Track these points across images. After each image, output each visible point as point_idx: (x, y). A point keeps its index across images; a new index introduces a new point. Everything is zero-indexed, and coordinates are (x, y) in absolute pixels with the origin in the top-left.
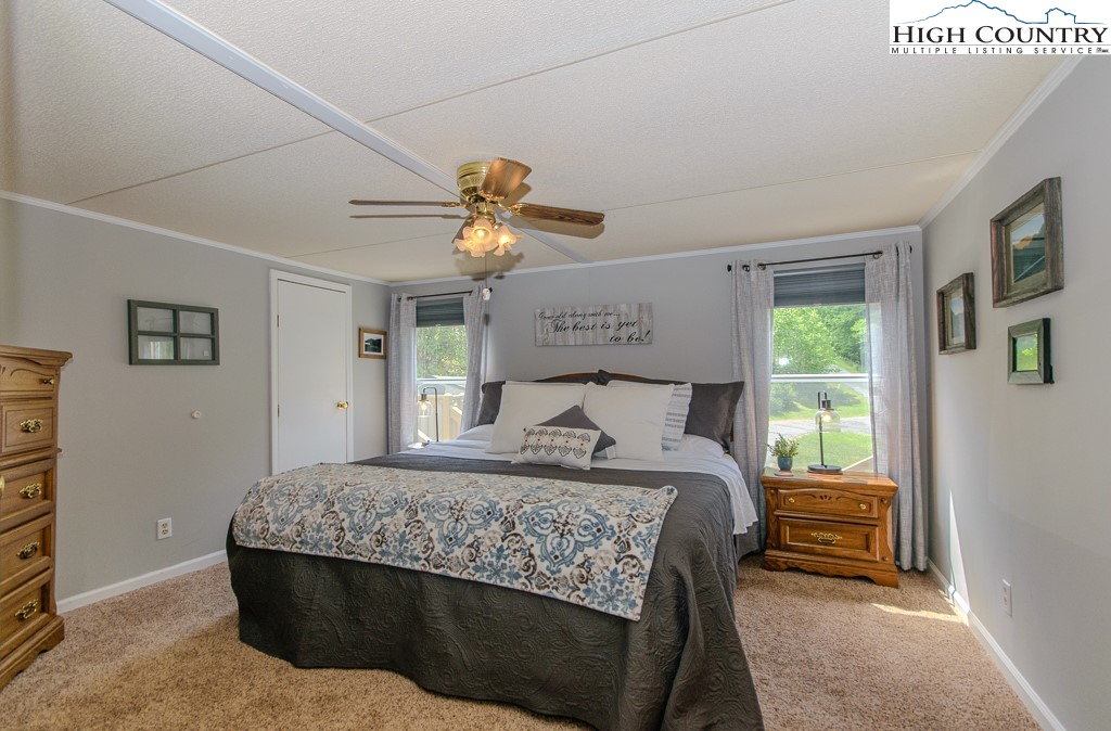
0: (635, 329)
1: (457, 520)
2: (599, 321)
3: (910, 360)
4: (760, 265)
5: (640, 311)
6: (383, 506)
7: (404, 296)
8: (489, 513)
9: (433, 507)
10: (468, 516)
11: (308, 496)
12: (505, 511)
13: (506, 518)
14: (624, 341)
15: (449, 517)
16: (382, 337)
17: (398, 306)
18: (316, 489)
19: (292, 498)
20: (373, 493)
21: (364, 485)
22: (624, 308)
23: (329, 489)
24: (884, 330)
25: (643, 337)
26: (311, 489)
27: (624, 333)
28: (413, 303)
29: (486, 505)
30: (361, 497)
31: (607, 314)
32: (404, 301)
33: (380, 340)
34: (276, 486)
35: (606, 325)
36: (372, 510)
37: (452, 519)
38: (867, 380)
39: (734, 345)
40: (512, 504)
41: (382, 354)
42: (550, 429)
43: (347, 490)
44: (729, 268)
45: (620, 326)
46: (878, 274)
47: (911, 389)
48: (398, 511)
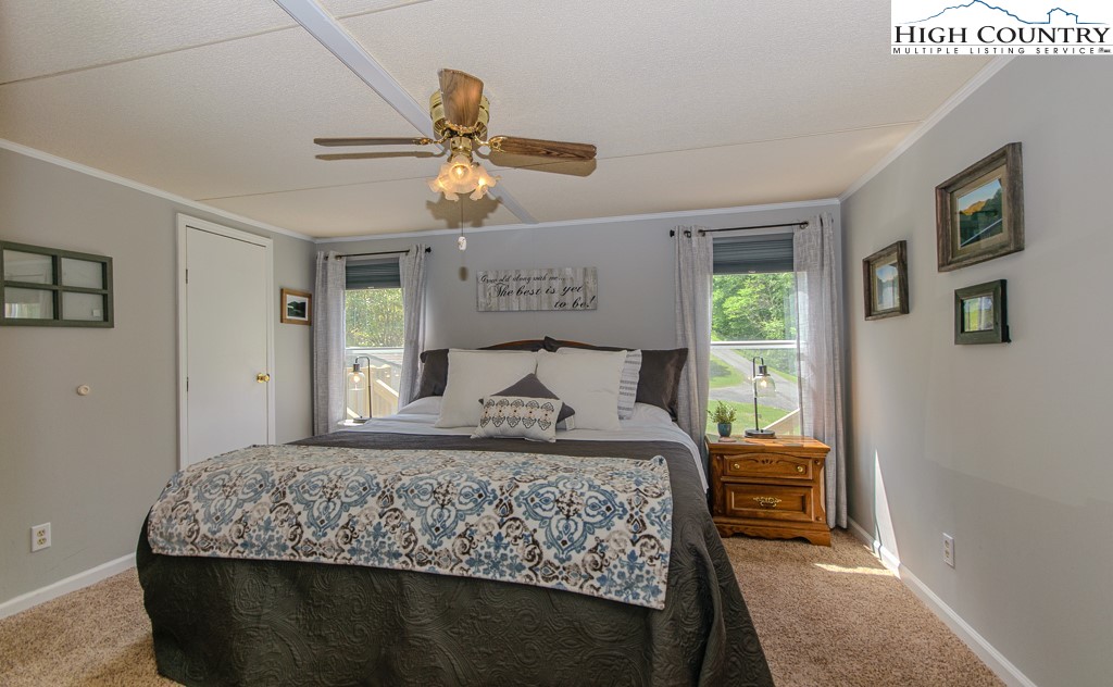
0: (580, 294)
1: (443, 506)
2: (544, 285)
3: (833, 326)
4: (701, 231)
5: (585, 275)
6: (349, 493)
7: (332, 254)
8: (480, 496)
9: (412, 491)
10: (456, 501)
11: (250, 486)
12: (498, 493)
13: (501, 500)
14: (569, 306)
15: (433, 503)
16: (306, 300)
17: (325, 266)
18: (259, 477)
19: (228, 489)
20: (335, 478)
21: (321, 470)
22: (569, 271)
23: (276, 476)
24: (810, 298)
25: (588, 302)
26: (252, 477)
27: (569, 298)
28: (343, 262)
29: (476, 486)
30: (320, 483)
31: (552, 278)
32: (331, 259)
33: (304, 304)
34: (205, 476)
35: (551, 290)
36: (335, 499)
37: (437, 505)
38: (795, 346)
39: (677, 311)
40: (506, 483)
41: (306, 319)
42: (511, 399)
43: (300, 476)
44: (672, 233)
45: (565, 291)
46: (805, 244)
47: (834, 355)
48: (369, 498)
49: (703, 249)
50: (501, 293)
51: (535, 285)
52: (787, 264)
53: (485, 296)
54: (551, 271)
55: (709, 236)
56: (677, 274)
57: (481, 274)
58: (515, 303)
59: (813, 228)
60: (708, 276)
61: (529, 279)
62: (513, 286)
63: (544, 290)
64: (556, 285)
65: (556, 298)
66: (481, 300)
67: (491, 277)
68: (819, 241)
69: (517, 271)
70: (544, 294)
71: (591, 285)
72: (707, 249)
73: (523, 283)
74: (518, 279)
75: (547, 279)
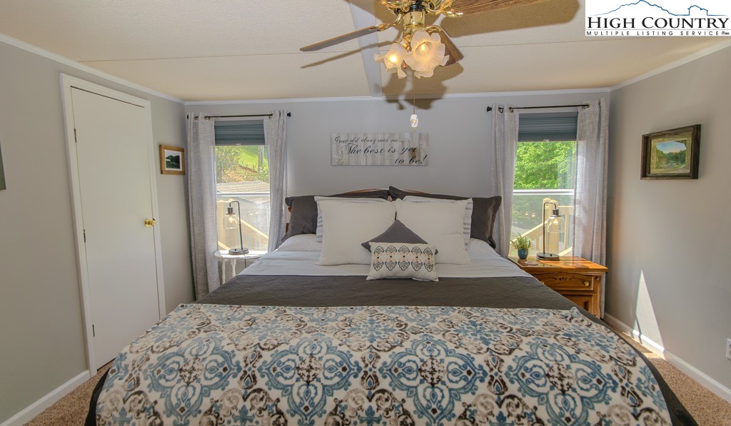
9: (396, 370)
16: (180, 154)
19: (187, 374)
23: (239, 357)
26: (212, 359)
33: (178, 157)
36: (314, 382)
43: (267, 356)
48: (351, 379)
49: (512, 122)
50: (351, 151)
51: (379, 146)
52: (571, 135)
53: (338, 152)
54: (392, 135)
55: (517, 112)
56: (493, 141)
57: (335, 136)
58: (363, 159)
59: (593, 109)
60: (515, 142)
61: (374, 141)
62: (362, 146)
63: (386, 150)
64: (397, 146)
65: (396, 156)
66: (335, 156)
67: (343, 138)
68: (597, 119)
69: (365, 134)
70: (387, 153)
71: (424, 146)
72: (515, 122)
73: (370, 144)
74: (365, 140)
75: (389, 141)
